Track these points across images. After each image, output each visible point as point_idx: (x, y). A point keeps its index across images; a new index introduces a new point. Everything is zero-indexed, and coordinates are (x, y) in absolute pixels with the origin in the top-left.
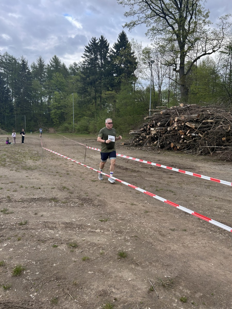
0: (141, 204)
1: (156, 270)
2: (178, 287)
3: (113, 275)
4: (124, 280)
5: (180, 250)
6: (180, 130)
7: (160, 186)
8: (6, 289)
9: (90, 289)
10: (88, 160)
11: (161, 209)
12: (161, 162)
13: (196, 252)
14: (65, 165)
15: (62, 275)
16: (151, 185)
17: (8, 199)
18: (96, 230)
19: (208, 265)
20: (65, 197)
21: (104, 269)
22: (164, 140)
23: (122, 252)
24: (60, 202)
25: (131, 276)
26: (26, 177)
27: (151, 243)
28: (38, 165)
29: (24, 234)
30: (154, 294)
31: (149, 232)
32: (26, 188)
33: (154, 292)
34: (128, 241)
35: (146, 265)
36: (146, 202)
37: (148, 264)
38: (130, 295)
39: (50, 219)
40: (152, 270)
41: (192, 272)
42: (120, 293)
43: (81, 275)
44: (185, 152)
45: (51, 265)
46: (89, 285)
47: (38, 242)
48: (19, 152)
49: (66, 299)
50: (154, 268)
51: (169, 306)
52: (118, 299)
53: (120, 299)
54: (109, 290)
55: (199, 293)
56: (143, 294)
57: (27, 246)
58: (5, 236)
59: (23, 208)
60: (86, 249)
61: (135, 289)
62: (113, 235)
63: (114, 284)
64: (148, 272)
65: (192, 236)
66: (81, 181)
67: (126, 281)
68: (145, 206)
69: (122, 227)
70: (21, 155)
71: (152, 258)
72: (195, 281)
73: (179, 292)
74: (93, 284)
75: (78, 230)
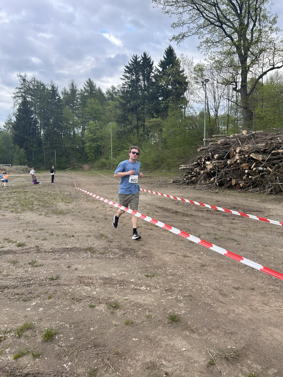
0: (196, 256)
1: (217, 339)
2: (245, 361)
3: (163, 343)
4: (176, 350)
5: (247, 314)
6: (243, 163)
7: (219, 233)
8: (35, 356)
9: (135, 360)
11: (222, 262)
12: (220, 203)
13: (268, 317)
14: (103, 208)
15: (101, 342)
16: (208, 232)
17: (36, 249)
18: (141, 288)
20: (104, 246)
21: (151, 335)
22: (223, 176)
23: (174, 315)
24: (97, 252)
25: (185, 345)
26: (57, 222)
27: (210, 305)
28: (70, 209)
29: (55, 291)
30: (215, 369)
31: (206, 290)
32: (57, 236)
33: (215, 366)
34: (180, 301)
35: (204, 331)
36: (202, 253)
37: (206, 331)
38: (185, 369)
39: (85, 273)
40: (212, 338)
42: (172, 365)
43: (123, 343)
44: (250, 190)
45: (87, 329)
46: (133, 355)
47: (72, 300)
48: (49, 194)
49: (106, 371)
50: (214, 336)
52: (169, 373)
53: (172, 373)
54: (158, 362)
55: (273, 368)
56: (201, 368)
57: (60, 306)
58: (34, 293)
59: (54, 259)
60: (129, 310)
61: (190, 361)
62: (162, 293)
63: (164, 354)
64: (206, 341)
65: (262, 297)
66: (122, 227)
67: (180, 351)
68: (201, 259)
69: (173, 284)
70: (51, 197)
71: (211, 324)
72: (267, 354)
73: (247, 367)
74: (138, 353)
75: (119, 286)
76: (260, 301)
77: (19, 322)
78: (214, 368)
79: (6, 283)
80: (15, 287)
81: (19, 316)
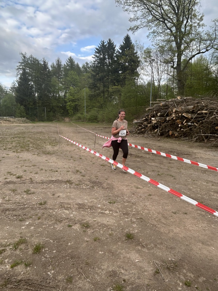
0: (145, 188)
1: (161, 253)
2: (182, 270)
3: (122, 256)
4: (131, 261)
5: (182, 233)
6: (177, 120)
7: (161, 170)
8: (27, 265)
9: (101, 269)
10: (97, 146)
11: (163, 193)
12: (161, 148)
13: (197, 236)
14: (78, 151)
15: (76, 254)
16: (153, 169)
17: (30, 180)
18: (106, 212)
20: (79, 179)
21: (113, 250)
22: (163, 128)
23: (130, 233)
24: (74, 184)
25: (138, 257)
26: (46, 161)
27: (155, 226)
28: (55, 150)
29: (43, 213)
30: (160, 277)
31: (152, 214)
32: (46, 171)
33: (160, 274)
34: (134, 223)
35: (151, 247)
36: (149, 185)
37: (153, 246)
38: (138, 277)
39: (65, 200)
40: (157, 252)
41: (195, 255)
42: (128, 274)
43: (92, 255)
44: (182, 139)
45: (66, 244)
46: (100, 265)
47: (55, 221)
48: (41, 139)
49: (80, 278)
50: (159, 250)
51: (174, 289)
52: (126, 280)
53: (129, 280)
54: (118, 271)
55: (202, 277)
56: (150, 276)
57: (46, 225)
58: (28, 215)
59: (42, 189)
60: (97, 229)
61: (142, 270)
62: (121, 216)
63: (122, 265)
64: (153, 254)
65: (192, 220)
66: (92, 165)
67: (134, 262)
68: (148, 190)
69: (128, 209)
70: (42, 142)
71: (156, 241)
72: (198, 265)
73: (183, 275)
74: (103, 264)
75: (89, 210)
76: (191, 223)
77: (16, 238)
79: (7, 206)
80: (14, 210)
81: (16, 233)
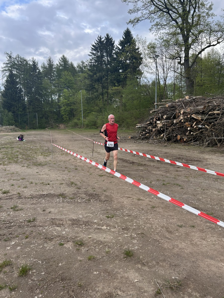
0: (148, 199)
1: (164, 271)
2: (186, 290)
3: (119, 276)
4: (130, 281)
5: (188, 248)
6: (186, 122)
7: (167, 179)
8: (12, 290)
9: (95, 291)
10: (95, 155)
11: (168, 204)
12: (168, 154)
13: (205, 251)
14: (74, 160)
15: (67, 276)
16: (158, 179)
17: (18, 195)
18: (103, 227)
19: (219, 264)
20: (73, 192)
21: (109, 269)
22: (170, 132)
23: (128, 250)
24: (67, 198)
25: (137, 277)
26: (37, 173)
27: (158, 241)
28: (48, 161)
29: (31, 232)
31: (155, 228)
32: (36, 184)
33: (162, 295)
34: (134, 238)
35: (153, 264)
36: (153, 196)
37: (155, 264)
39: (57, 216)
40: (159, 270)
42: (125, 295)
43: (86, 276)
44: (192, 144)
45: (56, 265)
46: (94, 287)
47: (45, 240)
48: (31, 149)
50: (161, 268)
54: (114, 292)
55: (209, 296)
56: (150, 297)
57: (34, 245)
58: (14, 234)
59: (32, 204)
60: (92, 247)
61: (141, 291)
62: (119, 232)
63: (119, 285)
64: (155, 273)
65: (200, 233)
66: (89, 176)
67: (133, 282)
68: (151, 201)
69: (128, 224)
70: (32, 152)
71: (159, 257)
72: (204, 283)
73: (187, 295)
74: (98, 285)
75: (84, 227)
76: (199, 236)
78: (160, 296)
81: (0, 254)
